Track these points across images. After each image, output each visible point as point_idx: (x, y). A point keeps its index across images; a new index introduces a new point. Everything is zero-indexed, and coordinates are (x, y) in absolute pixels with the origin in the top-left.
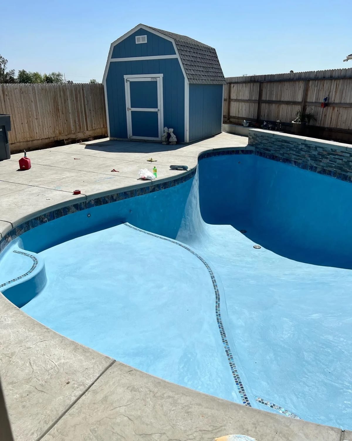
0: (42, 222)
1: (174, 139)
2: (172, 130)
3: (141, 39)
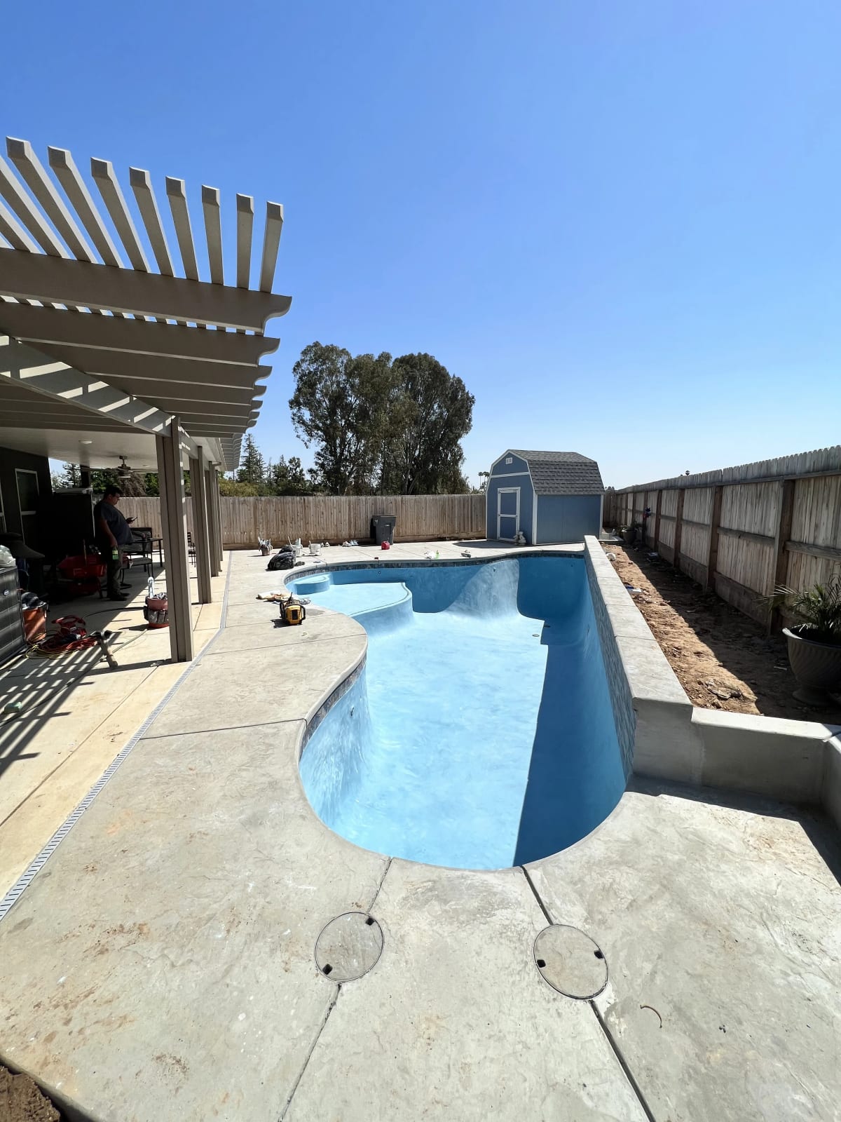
0: (347, 569)
1: (523, 540)
2: (521, 533)
3: (509, 461)
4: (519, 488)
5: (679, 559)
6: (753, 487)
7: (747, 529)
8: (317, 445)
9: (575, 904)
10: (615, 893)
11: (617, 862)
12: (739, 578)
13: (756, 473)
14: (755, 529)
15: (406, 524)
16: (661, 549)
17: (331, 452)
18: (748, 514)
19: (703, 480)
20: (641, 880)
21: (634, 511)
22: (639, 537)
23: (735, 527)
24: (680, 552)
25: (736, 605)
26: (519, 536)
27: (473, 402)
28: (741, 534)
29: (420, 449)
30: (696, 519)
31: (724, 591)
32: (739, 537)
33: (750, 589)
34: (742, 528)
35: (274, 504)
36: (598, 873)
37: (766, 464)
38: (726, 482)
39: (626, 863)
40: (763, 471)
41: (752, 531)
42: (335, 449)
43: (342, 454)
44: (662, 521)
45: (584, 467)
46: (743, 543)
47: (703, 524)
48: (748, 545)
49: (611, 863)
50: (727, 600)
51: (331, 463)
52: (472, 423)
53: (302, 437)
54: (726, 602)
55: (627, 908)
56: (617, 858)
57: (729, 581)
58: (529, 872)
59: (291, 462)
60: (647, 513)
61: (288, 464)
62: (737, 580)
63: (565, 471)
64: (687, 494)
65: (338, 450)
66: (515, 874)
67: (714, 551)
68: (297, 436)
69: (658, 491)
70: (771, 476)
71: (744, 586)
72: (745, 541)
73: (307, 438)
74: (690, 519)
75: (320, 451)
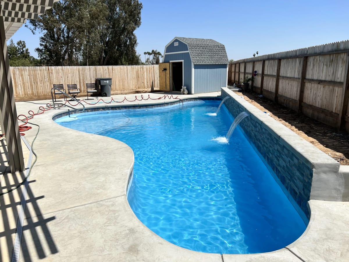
1: (186, 92)
2: (185, 87)
3: (176, 44)
4: (183, 60)
5: (277, 97)
6: (328, 57)
7: (323, 79)
8: (41, 33)
9: (319, 259)
10: (333, 251)
11: (326, 239)
12: (318, 104)
13: (330, 49)
14: (329, 79)
15: (116, 84)
16: (264, 93)
17: (51, 37)
18: (324, 71)
19: (294, 54)
20: (340, 244)
21: (245, 73)
22: (250, 87)
23: (315, 78)
24: (278, 94)
25: (316, 118)
26: (184, 89)
27: (142, 8)
28: (320, 82)
29: (109, 36)
30: (289, 75)
31: (309, 112)
32: (319, 83)
33: (325, 109)
34: (321, 78)
35: (28, 71)
36: (321, 245)
37: (336, 44)
38: (309, 54)
39: (330, 238)
40: (335, 47)
41: (327, 79)
42: (54, 35)
43: (59, 38)
44: (265, 78)
45: (218, 48)
46: (321, 87)
47: (294, 78)
48: (324, 87)
49: (324, 240)
50: (310, 117)
51: (51, 45)
52: (141, 20)
53: (29, 26)
54: (309, 118)
55: (341, 256)
56: (325, 237)
57: (311, 106)
58: (291, 249)
59: (18, 44)
60: (255, 74)
61: (16, 45)
62: (317, 106)
63: (208, 50)
64: (283, 62)
65: (56, 36)
66: (285, 251)
67: (302, 92)
68: (25, 26)
69: (262, 62)
70: (341, 50)
71: (321, 108)
72: (322, 86)
73: (33, 27)
74: (285, 75)
75: (43, 36)
